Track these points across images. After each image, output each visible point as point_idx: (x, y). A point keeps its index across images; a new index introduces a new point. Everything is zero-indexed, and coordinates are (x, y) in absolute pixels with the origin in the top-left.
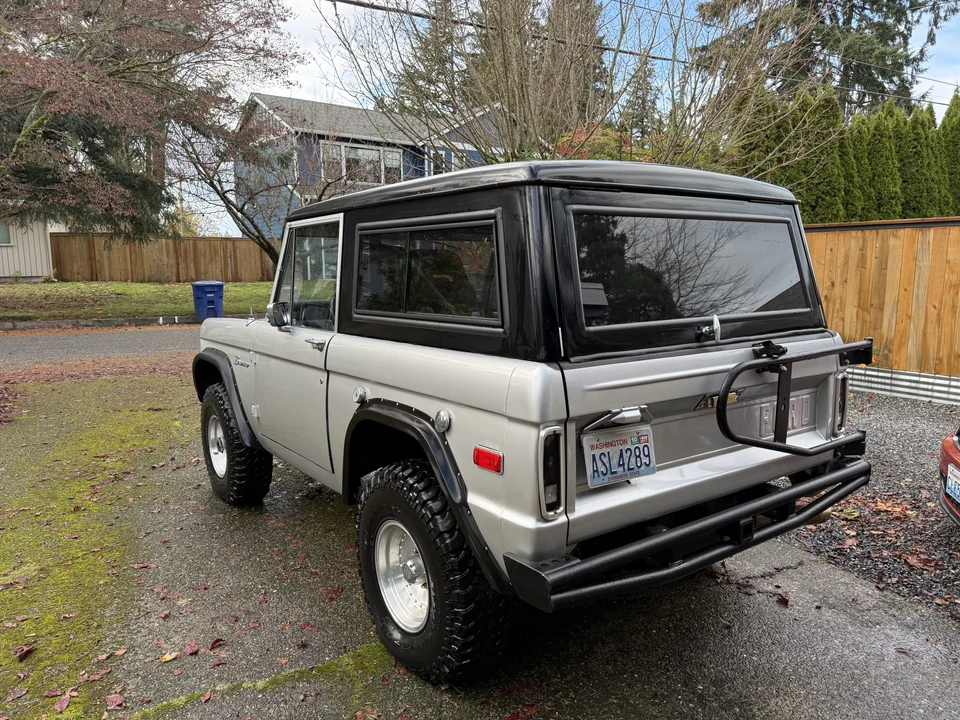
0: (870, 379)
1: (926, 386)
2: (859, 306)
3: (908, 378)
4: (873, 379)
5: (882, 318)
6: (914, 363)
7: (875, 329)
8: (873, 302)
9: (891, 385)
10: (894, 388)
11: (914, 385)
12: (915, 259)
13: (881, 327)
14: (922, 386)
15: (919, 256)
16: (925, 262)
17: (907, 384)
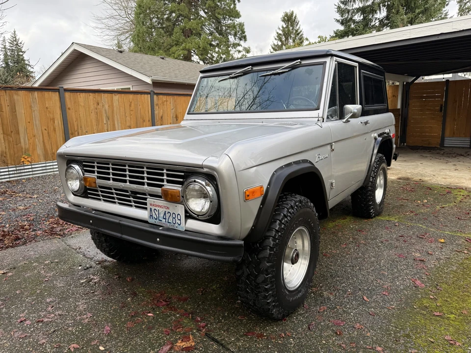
0: (20, 171)
1: (50, 167)
2: (4, 133)
3: (40, 165)
4: (22, 171)
5: (20, 139)
6: (42, 158)
7: (17, 145)
8: (12, 130)
9: (32, 171)
10: (34, 173)
11: (44, 168)
12: (31, 107)
13: (20, 143)
14: (48, 168)
15: (33, 105)
16: (36, 108)
17: (41, 169)
